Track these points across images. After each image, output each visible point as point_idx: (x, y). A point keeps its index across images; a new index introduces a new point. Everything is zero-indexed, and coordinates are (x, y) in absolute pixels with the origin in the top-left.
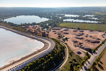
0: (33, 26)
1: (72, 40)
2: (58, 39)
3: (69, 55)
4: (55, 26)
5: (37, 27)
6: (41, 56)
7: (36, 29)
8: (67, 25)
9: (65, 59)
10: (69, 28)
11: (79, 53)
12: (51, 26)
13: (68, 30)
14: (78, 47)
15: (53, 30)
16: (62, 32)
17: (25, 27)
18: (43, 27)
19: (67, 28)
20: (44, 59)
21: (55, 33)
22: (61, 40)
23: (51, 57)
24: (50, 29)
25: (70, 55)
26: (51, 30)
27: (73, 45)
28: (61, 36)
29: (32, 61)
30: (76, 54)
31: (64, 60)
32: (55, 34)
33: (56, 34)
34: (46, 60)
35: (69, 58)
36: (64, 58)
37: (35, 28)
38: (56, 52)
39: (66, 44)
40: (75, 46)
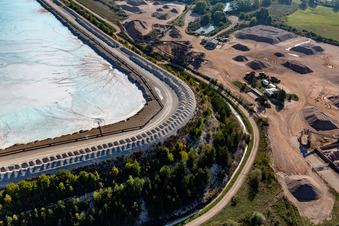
0: (160, 6)
1: (304, 111)
2: (235, 91)
3: (241, 189)
4: (264, 19)
5: (174, 11)
6: (89, 162)
7: (164, 22)
8: (326, 22)
9: (210, 200)
10: (331, 42)
11: (305, 193)
12: (241, 18)
13: (319, 49)
14: (320, 155)
15: (241, 37)
16: (279, 55)
17: (124, 7)
18: (199, 18)
19: (319, 40)
20: (96, 176)
21: (241, 53)
22: (250, 98)
23: (131, 180)
24: (227, 34)
25: (247, 188)
26: (232, 35)
27: (294, 140)
28: (263, 76)
29: (38, 171)
30: (287, 193)
31: (201, 206)
32: (239, 59)
33: (242, 64)
34: (106, 186)
35: (234, 203)
36: (207, 195)
37: (163, 17)
38: (178, 157)
39: (263, 124)
40: (309, 145)
